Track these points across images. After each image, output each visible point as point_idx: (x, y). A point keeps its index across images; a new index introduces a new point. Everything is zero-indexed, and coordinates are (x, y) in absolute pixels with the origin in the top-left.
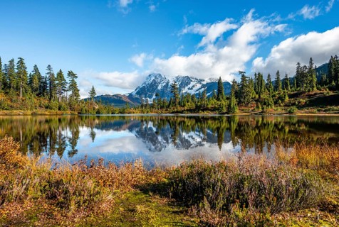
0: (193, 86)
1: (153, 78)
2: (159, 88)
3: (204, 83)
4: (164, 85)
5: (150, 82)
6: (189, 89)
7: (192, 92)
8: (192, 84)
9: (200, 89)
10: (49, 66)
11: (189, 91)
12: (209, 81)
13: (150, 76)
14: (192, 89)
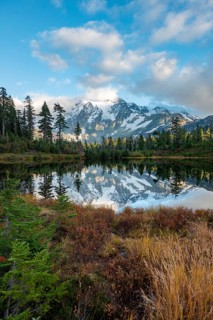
0: (135, 119)
1: (81, 108)
2: (90, 120)
3: (149, 114)
4: (95, 117)
5: (77, 113)
6: (128, 122)
7: (134, 127)
8: (132, 116)
9: (143, 122)
10: (28, 97)
11: (129, 126)
12: (154, 112)
13: (77, 105)
14: (132, 122)
